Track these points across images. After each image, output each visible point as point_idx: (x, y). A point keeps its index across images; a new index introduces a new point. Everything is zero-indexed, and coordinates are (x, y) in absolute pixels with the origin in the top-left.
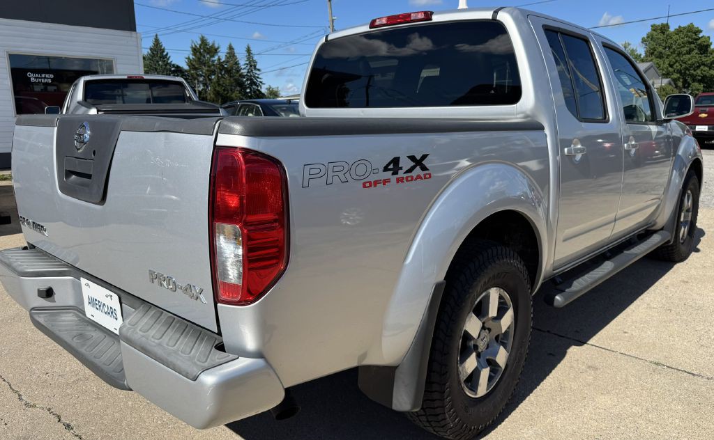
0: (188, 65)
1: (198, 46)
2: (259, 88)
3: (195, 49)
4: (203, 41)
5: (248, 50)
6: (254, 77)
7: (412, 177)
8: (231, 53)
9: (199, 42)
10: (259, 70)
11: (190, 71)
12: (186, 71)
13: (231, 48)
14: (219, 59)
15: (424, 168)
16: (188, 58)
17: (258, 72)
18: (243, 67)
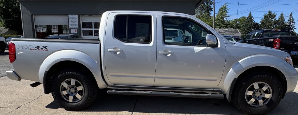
0: (261, 22)
1: (267, 15)
2: (293, 31)
3: (265, 16)
4: (270, 13)
5: (291, 15)
6: (291, 26)
7: (43, 50)
8: (282, 16)
9: (268, 14)
10: (294, 23)
11: (261, 25)
12: (260, 25)
13: (282, 15)
14: (275, 19)
15: (46, 48)
16: (262, 20)
17: (293, 24)
18: (286, 22)
